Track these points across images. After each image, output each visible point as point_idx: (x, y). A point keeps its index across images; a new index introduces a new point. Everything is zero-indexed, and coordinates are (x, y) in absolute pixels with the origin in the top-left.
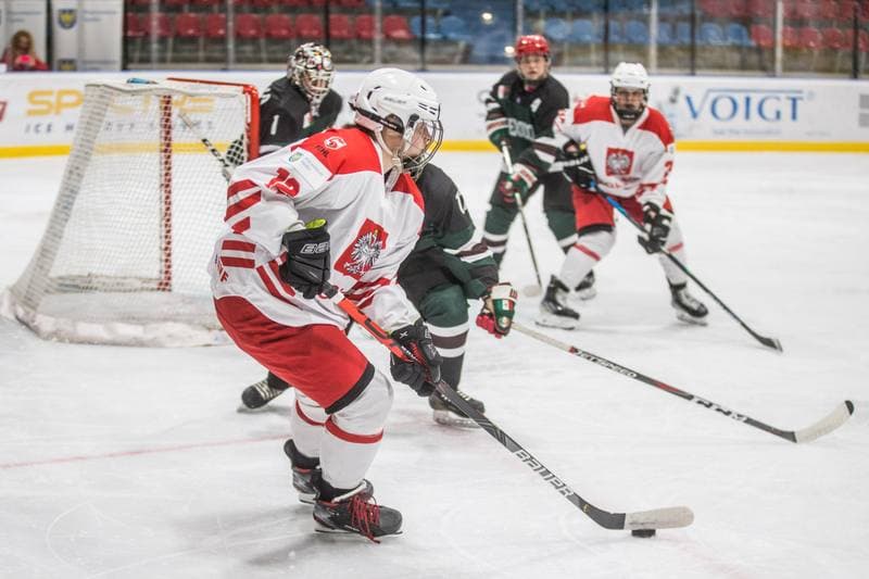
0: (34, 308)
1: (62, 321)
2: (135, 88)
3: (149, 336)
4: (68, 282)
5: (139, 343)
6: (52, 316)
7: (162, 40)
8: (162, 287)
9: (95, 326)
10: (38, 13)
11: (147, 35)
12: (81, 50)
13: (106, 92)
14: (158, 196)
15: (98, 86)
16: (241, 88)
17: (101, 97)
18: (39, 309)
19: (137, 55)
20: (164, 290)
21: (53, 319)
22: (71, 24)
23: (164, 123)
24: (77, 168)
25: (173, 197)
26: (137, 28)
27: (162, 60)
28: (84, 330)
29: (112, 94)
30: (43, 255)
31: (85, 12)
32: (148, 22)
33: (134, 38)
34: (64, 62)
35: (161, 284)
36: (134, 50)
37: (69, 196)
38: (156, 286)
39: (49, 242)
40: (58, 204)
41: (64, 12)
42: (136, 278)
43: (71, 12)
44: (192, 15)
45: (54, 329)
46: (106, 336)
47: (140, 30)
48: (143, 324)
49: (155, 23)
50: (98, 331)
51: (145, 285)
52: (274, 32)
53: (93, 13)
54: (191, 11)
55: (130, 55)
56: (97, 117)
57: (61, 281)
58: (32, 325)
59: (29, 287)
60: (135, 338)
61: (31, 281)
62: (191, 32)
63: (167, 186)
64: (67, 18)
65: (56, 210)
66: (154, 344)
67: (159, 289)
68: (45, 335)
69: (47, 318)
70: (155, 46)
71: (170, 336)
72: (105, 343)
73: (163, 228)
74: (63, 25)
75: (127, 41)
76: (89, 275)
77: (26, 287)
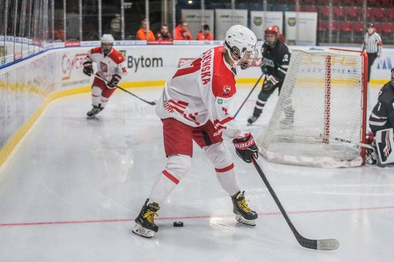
0: (266, 148)
1: (277, 154)
2: (313, 52)
3: (316, 162)
4: (283, 137)
5: (311, 165)
6: (274, 152)
7: (334, 33)
8: (325, 141)
9: (292, 157)
10: (279, 19)
11: (328, 30)
12: (297, 36)
13: (300, 53)
14: (324, 100)
15: (297, 51)
16: (360, 53)
17: (298, 55)
18: (268, 148)
19: (323, 39)
20: (325, 142)
21: (274, 153)
22: (294, 24)
23: (327, 67)
24: (287, 87)
25: (331, 101)
26: (323, 27)
27: (334, 42)
28: (287, 158)
29: (303, 54)
30: (270, 125)
31: (300, 19)
32: (328, 24)
33: (322, 31)
34: (290, 41)
35: (324, 140)
36: (322, 37)
37: (283, 99)
38: (322, 141)
39: (274, 119)
40: (278, 103)
41: (291, 19)
42: (313, 136)
43: (294, 19)
44: (349, 22)
45: (274, 158)
46: (297, 162)
47: (325, 28)
48: (313, 157)
49: (331, 25)
50: (293, 159)
51: (317, 140)
52: (385, 30)
53: (303, 19)
54: (348, 20)
55: (320, 39)
56: (297, 65)
57: (280, 137)
58: (264, 155)
59: (264, 138)
60: (309, 163)
61: (265, 136)
62: (348, 29)
63: (329, 96)
64: (292, 21)
65: (277, 105)
66: (318, 166)
67: (323, 142)
68: (270, 160)
69: (271, 153)
70: (331, 35)
71: (325, 163)
72: (295, 165)
73: (326, 115)
74: (290, 24)
75: (318, 32)
76: (293, 135)
77: (263, 139)
